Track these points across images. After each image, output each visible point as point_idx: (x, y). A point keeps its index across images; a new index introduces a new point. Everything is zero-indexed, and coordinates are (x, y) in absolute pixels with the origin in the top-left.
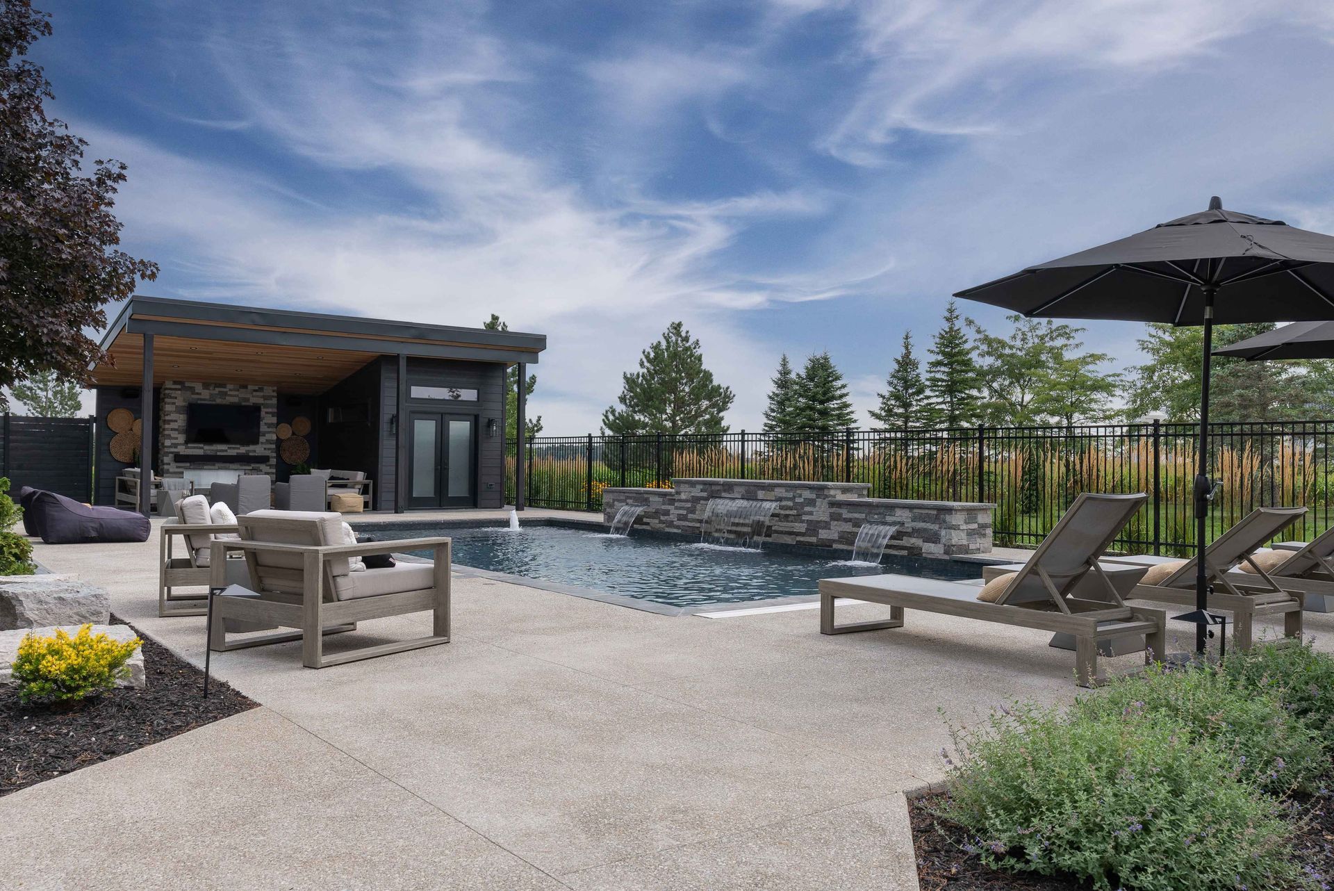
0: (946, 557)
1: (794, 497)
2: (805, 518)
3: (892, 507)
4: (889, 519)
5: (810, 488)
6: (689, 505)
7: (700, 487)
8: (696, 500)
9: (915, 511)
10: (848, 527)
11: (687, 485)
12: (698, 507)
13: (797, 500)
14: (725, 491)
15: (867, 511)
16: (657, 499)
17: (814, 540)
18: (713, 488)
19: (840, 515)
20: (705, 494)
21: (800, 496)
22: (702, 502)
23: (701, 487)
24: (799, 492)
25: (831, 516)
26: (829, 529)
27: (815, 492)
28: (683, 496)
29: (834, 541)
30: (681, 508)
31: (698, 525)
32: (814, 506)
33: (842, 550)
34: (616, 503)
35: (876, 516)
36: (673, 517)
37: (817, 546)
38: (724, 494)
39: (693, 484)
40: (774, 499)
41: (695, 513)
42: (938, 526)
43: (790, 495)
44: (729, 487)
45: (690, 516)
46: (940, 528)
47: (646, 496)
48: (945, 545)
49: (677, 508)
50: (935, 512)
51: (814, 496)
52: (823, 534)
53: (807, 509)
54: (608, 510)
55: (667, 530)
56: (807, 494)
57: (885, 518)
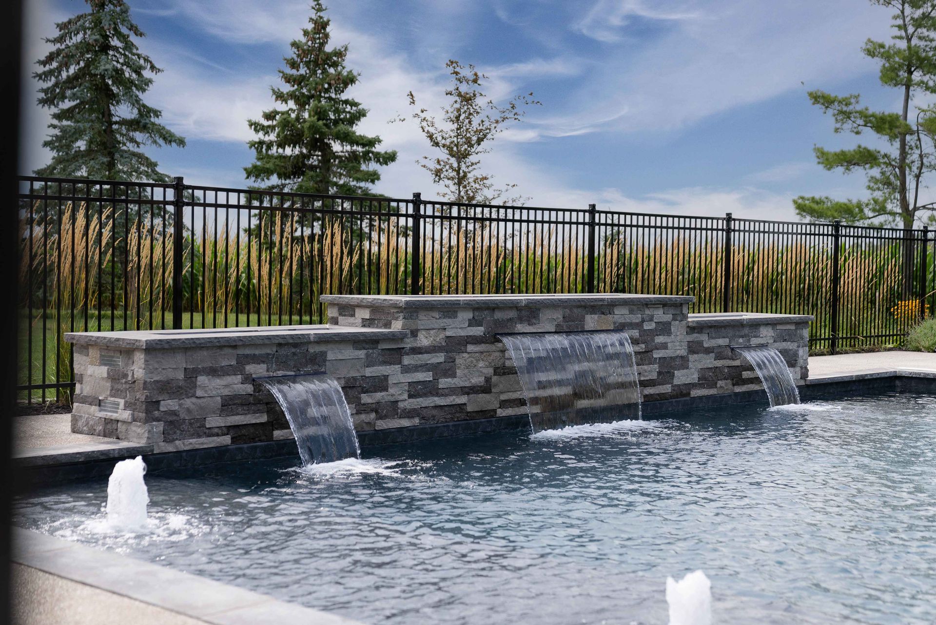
0: (802, 383)
1: (643, 321)
2: (657, 354)
3: (756, 325)
4: (754, 341)
5: (664, 304)
6: (440, 358)
7: (465, 316)
8: (455, 345)
9: (779, 327)
10: (709, 361)
11: (436, 314)
12: (461, 360)
13: (647, 326)
14: (521, 320)
15: (731, 332)
16: (349, 353)
17: (667, 389)
18: (498, 315)
19: (700, 343)
20: (478, 331)
21: (651, 320)
22: (470, 348)
23: (470, 315)
24: (647, 312)
25: (689, 347)
26: (687, 368)
27: (672, 311)
28: (424, 340)
29: (693, 386)
30: (416, 368)
31: (462, 400)
32: (669, 333)
33: (701, 398)
34: (202, 380)
35: (741, 340)
36: (397, 392)
37: (672, 397)
38: (520, 328)
39: (450, 310)
40: (612, 328)
41: (454, 375)
42: (796, 344)
43: (636, 318)
44: (531, 312)
45: (444, 383)
46: (798, 347)
47: (312, 349)
48: (801, 367)
49: (406, 370)
50: (793, 327)
51: (668, 317)
52: (681, 377)
53: (660, 339)
54: (169, 404)
55: (382, 425)
56: (660, 315)
57: (749, 341)
